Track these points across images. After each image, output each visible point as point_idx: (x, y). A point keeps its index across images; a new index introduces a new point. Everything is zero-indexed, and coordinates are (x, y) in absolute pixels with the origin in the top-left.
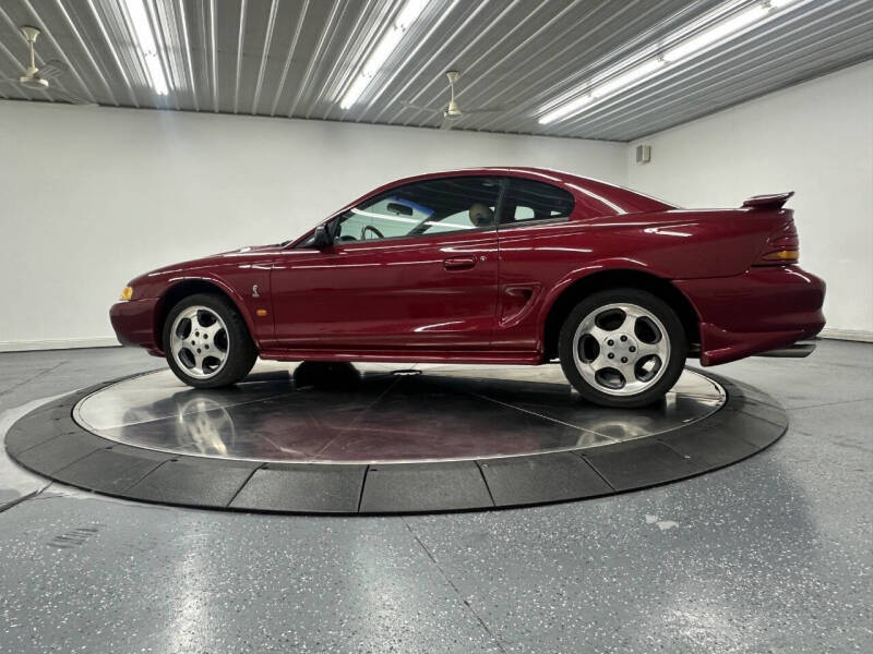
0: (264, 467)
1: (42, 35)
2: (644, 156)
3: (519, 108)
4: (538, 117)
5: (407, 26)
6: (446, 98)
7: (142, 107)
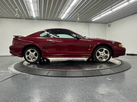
0: (51, 70)
1: (18, 9)
2: (109, 26)
3: (89, 19)
4: (92, 20)
5: (72, 7)
6: (77, 17)
7: (31, 19)
